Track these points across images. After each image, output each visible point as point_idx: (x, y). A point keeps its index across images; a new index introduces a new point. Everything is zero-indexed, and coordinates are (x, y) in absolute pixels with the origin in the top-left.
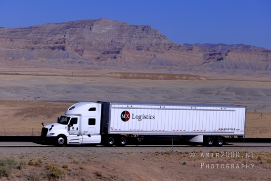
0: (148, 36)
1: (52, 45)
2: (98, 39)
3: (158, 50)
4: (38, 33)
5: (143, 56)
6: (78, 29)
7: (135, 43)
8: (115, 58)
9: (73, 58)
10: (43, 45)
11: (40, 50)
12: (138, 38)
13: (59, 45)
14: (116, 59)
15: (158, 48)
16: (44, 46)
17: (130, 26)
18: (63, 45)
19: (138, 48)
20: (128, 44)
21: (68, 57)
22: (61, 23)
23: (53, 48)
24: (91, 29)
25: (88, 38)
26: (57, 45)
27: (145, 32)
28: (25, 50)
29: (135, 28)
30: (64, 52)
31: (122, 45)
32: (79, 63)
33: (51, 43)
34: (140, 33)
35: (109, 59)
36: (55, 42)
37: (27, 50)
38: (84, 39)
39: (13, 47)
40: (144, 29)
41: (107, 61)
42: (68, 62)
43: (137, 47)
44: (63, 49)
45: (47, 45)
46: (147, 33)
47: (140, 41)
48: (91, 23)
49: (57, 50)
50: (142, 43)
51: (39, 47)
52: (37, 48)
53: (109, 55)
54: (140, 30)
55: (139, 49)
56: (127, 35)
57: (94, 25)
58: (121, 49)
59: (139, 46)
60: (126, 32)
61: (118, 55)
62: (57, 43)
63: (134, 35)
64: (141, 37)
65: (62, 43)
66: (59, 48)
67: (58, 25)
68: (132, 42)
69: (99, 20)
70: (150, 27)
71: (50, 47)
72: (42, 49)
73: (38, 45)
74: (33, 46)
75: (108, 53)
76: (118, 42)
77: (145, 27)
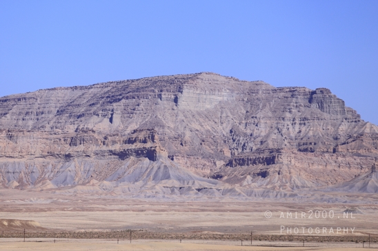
0: (326, 115)
1: (118, 147)
2: (198, 127)
3: (361, 152)
4: (27, 113)
5: (329, 168)
6: (143, 103)
7: (293, 135)
8: (264, 174)
9: (179, 179)
10: (94, 148)
11: (87, 159)
12: (297, 121)
13: (138, 145)
14: (268, 179)
15: (361, 147)
16: (98, 148)
17: (275, 91)
18: (149, 145)
19: (302, 148)
20: (274, 136)
21: (167, 177)
22: (86, 88)
23: (123, 155)
24: (176, 100)
25: (172, 126)
26: (133, 147)
27: (314, 106)
28: (47, 160)
29: (289, 95)
30: (155, 165)
31: (259, 139)
32: (199, 190)
33: (114, 142)
34: (302, 109)
35: (249, 178)
36: (125, 138)
37: (52, 160)
38: (163, 126)
39: (16, 154)
40: (311, 96)
41: (245, 183)
42: (172, 189)
43: (299, 145)
44: (151, 155)
45: (104, 148)
46: (321, 107)
47: (303, 129)
48: (176, 85)
49: (132, 158)
50: (311, 133)
51: (84, 152)
52: (78, 157)
53: (245, 167)
54: (301, 100)
55: (306, 150)
56: (270, 114)
57: (185, 91)
58: (278, 151)
59: (304, 140)
60: (264, 106)
61: (272, 169)
62: (130, 141)
63: (288, 115)
64: (305, 119)
65: (145, 142)
66: (139, 153)
67: (79, 93)
68: (284, 131)
69: (195, 77)
70: (328, 91)
71: (112, 153)
72: (93, 158)
73: (81, 148)
74: (68, 149)
75: (242, 162)
76: (249, 132)
77: (314, 93)
